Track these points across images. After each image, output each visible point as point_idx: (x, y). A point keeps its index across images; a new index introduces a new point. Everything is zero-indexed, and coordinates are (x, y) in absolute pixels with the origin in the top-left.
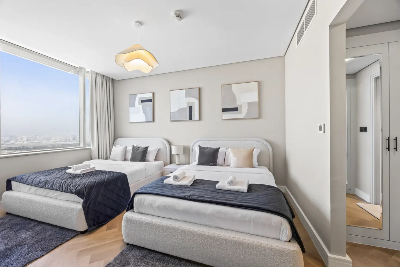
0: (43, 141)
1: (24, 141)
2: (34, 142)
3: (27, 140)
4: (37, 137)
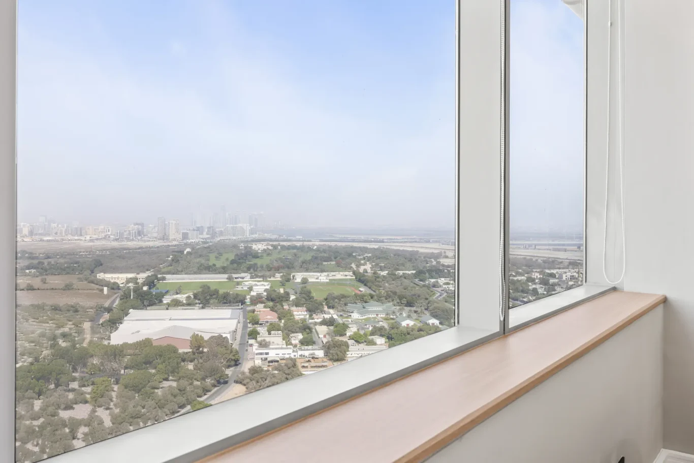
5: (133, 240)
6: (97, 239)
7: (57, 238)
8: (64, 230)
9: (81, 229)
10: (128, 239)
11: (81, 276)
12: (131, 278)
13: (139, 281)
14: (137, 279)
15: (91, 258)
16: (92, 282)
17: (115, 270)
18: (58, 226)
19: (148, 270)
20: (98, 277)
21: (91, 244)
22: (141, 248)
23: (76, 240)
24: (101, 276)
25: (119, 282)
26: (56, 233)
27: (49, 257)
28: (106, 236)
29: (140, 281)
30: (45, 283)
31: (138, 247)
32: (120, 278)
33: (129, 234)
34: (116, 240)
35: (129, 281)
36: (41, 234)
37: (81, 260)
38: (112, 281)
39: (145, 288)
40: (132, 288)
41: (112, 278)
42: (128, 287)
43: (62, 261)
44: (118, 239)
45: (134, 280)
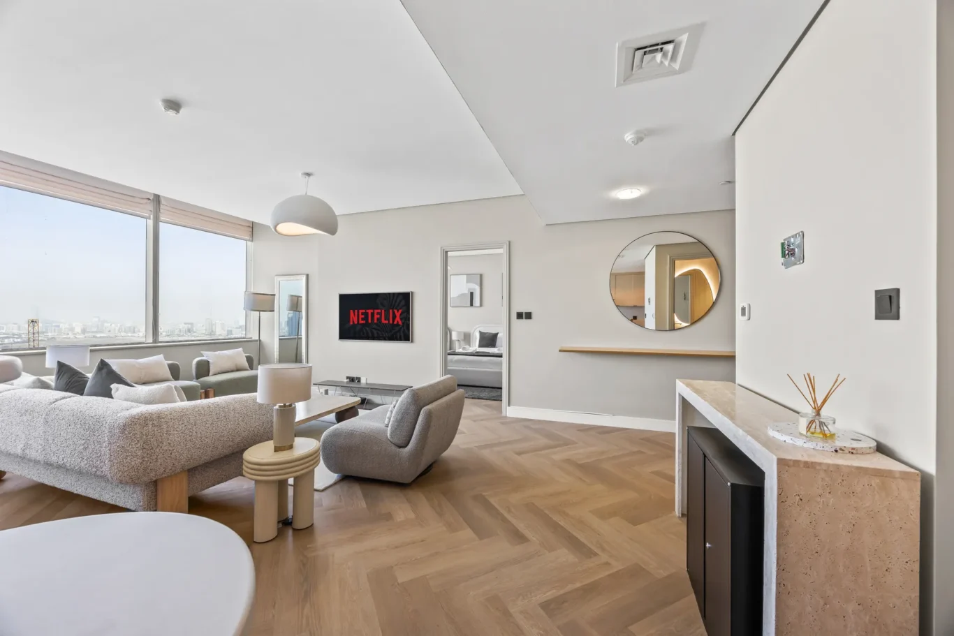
0: (119, 334)
1: (75, 334)
2: (98, 335)
3: (84, 331)
4: (106, 325)
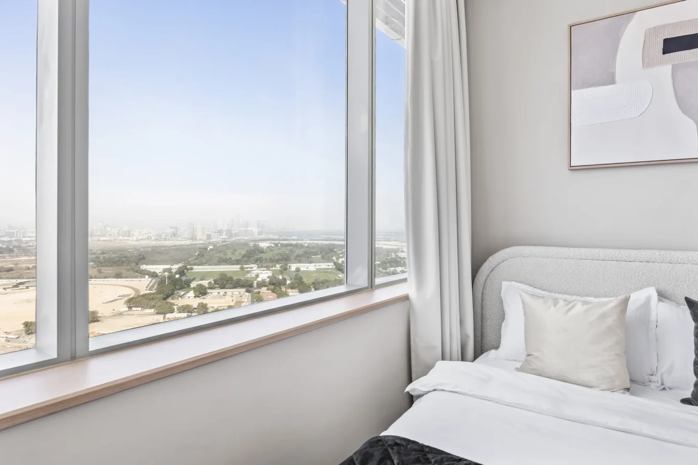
5: (169, 240)
6: (142, 239)
7: (111, 239)
8: (116, 232)
9: (129, 232)
10: (165, 239)
11: (128, 267)
12: (167, 269)
13: (172, 270)
14: (171, 269)
15: (137, 253)
16: (137, 272)
17: (154, 263)
18: (111, 229)
19: (179, 263)
20: (141, 268)
21: (137, 243)
22: (175, 246)
23: (125, 240)
24: (144, 267)
25: (157, 271)
26: (110, 235)
27: (103, 253)
28: (148, 237)
29: (174, 271)
30: (100, 273)
31: (172, 245)
32: (158, 269)
33: (166, 235)
34: (157, 240)
35: (165, 271)
36: (98, 236)
37: (128, 255)
38: (152, 271)
39: (177, 276)
40: (167, 276)
41: (152, 268)
42: (164, 276)
43: (114, 256)
44: (158, 239)
45: (169, 270)
